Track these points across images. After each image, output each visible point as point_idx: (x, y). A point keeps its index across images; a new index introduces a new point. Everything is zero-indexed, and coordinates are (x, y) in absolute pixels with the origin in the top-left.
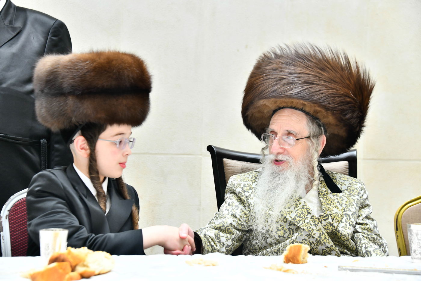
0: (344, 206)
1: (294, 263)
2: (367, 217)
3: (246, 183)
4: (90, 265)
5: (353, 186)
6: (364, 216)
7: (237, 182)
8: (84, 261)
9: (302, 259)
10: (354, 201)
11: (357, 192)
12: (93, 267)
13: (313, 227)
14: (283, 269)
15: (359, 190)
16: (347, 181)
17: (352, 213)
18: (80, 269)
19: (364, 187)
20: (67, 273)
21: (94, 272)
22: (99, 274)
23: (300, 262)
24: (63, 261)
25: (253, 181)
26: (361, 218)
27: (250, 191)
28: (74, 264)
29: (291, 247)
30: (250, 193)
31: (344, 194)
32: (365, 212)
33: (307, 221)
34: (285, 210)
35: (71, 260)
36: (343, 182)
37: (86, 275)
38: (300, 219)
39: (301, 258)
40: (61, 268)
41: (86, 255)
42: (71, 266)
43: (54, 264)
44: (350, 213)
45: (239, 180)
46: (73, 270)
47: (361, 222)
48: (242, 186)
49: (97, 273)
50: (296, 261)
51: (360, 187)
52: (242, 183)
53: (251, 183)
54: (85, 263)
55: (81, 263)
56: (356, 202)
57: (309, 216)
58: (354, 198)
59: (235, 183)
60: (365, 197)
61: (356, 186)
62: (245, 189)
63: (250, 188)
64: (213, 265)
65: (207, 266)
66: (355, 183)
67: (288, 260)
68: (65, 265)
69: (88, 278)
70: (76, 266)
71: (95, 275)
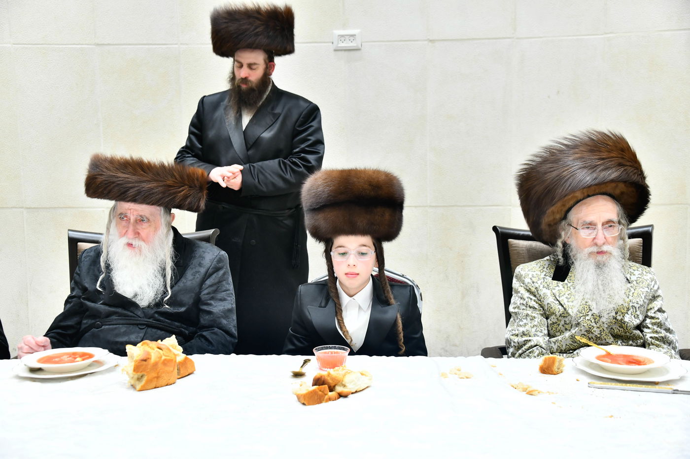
0: (631, 298)
2: (660, 310)
3: (534, 273)
4: (347, 385)
5: (643, 277)
6: (656, 309)
7: (525, 272)
8: (343, 381)
10: (643, 293)
11: (647, 284)
12: (350, 387)
13: (594, 324)
15: (648, 281)
16: (637, 270)
17: (639, 305)
18: (339, 389)
19: (655, 278)
20: (326, 394)
21: (351, 391)
22: (356, 392)
24: (323, 383)
25: (541, 271)
26: (653, 311)
27: (539, 282)
28: (332, 385)
30: (539, 284)
31: (632, 285)
32: (657, 305)
33: (587, 318)
34: (568, 303)
35: (330, 381)
36: (632, 271)
37: (343, 395)
38: (581, 315)
40: (320, 391)
42: (330, 387)
43: (315, 387)
44: (637, 306)
45: (527, 270)
46: (332, 389)
47: (653, 315)
48: (530, 276)
49: (354, 391)
51: (650, 278)
52: (531, 273)
53: (539, 273)
54: (343, 383)
55: (339, 383)
56: (644, 295)
57: (590, 313)
58: (643, 290)
59: (523, 273)
60: (656, 288)
61: (645, 277)
62: (534, 279)
63: (539, 278)
65: (461, 378)
66: (645, 273)
68: (324, 387)
69: (346, 396)
70: (334, 386)
71: (352, 393)
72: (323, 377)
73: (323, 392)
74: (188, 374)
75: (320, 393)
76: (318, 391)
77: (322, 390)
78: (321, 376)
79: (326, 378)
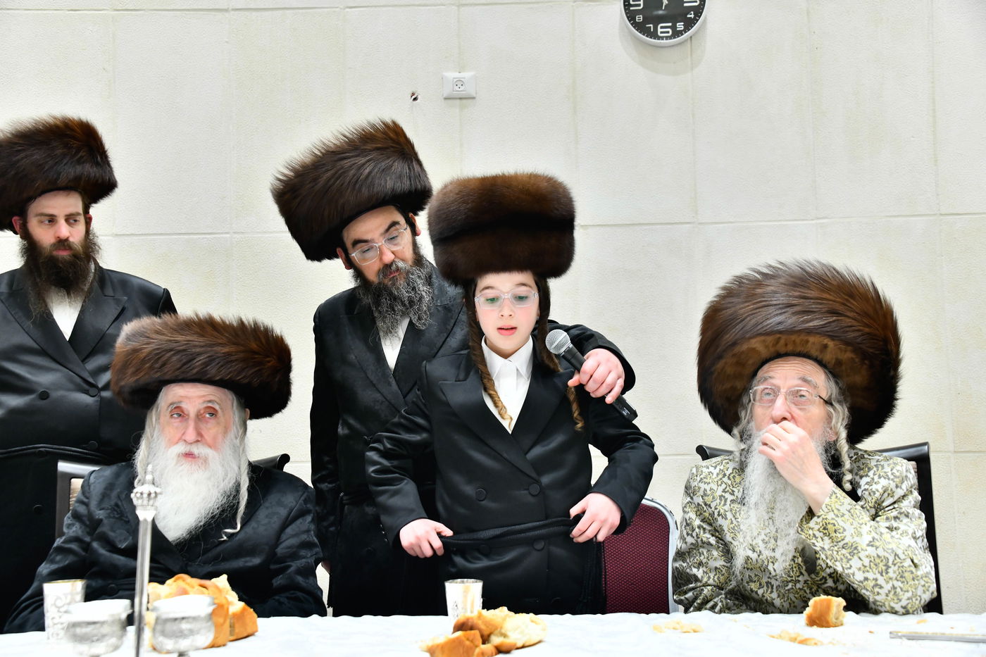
1: (822, 626)
3: (708, 488)
4: (509, 633)
8: (501, 628)
9: (834, 620)
12: (514, 638)
14: (799, 639)
18: (496, 640)
20: (477, 646)
21: (515, 645)
22: (523, 647)
23: (831, 624)
24: (472, 628)
25: (720, 483)
28: (486, 633)
29: (815, 602)
35: (483, 627)
37: (503, 649)
39: (832, 618)
40: (468, 639)
41: (504, 619)
42: (482, 636)
43: (459, 633)
46: (485, 640)
49: (520, 644)
50: (824, 624)
53: (715, 487)
54: (503, 631)
55: (496, 632)
62: (706, 500)
64: (695, 631)
65: (685, 632)
67: (812, 622)
68: (474, 634)
69: (508, 652)
70: (489, 636)
71: (518, 648)
72: (470, 620)
73: (472, 641)
74: (245, 635)
75: (468, 643)
76: (464, 639)
77: (471, 639)
78: (468, 619)
79: (475, 621)
